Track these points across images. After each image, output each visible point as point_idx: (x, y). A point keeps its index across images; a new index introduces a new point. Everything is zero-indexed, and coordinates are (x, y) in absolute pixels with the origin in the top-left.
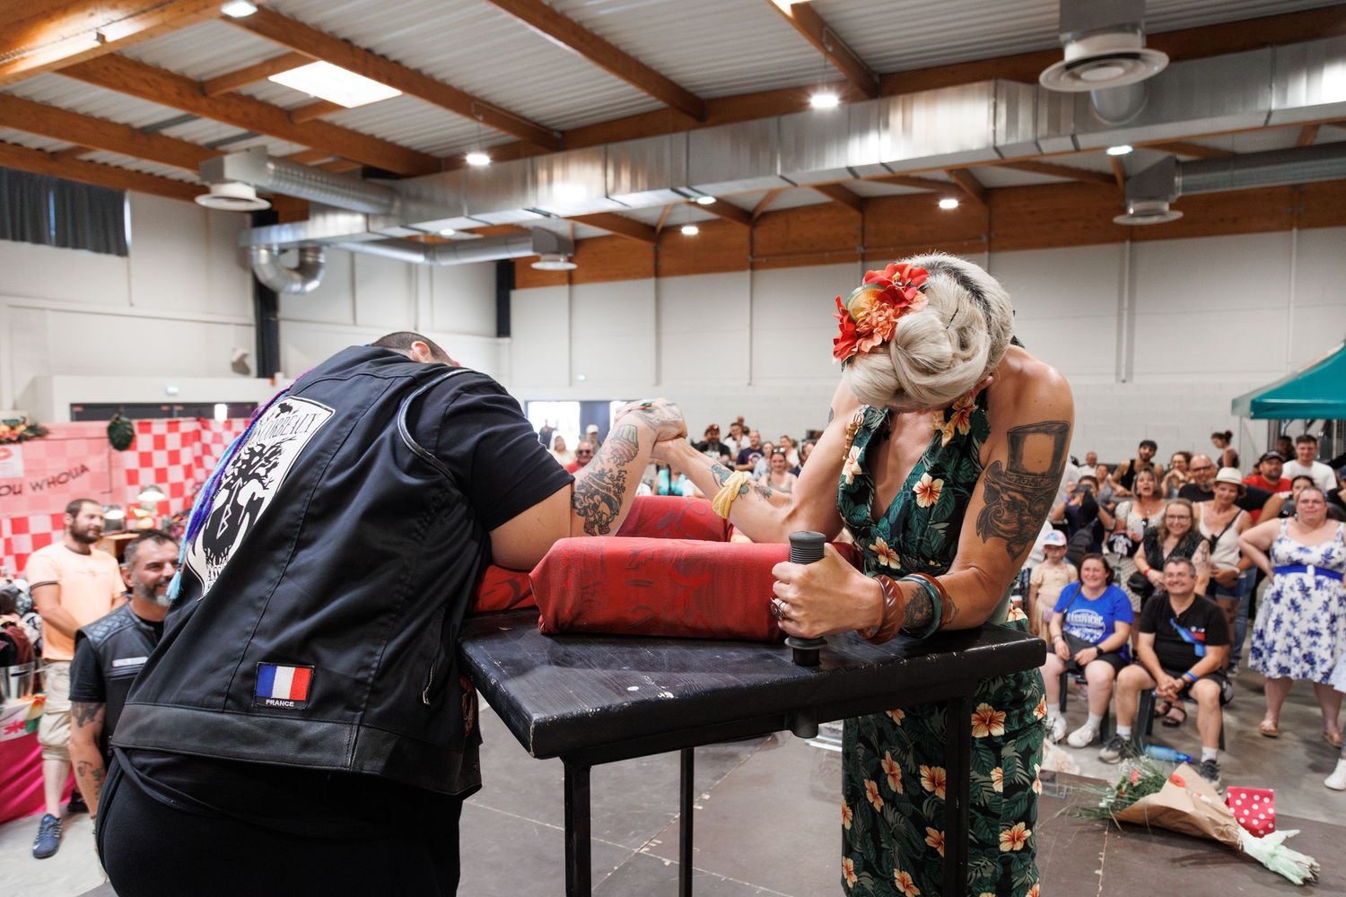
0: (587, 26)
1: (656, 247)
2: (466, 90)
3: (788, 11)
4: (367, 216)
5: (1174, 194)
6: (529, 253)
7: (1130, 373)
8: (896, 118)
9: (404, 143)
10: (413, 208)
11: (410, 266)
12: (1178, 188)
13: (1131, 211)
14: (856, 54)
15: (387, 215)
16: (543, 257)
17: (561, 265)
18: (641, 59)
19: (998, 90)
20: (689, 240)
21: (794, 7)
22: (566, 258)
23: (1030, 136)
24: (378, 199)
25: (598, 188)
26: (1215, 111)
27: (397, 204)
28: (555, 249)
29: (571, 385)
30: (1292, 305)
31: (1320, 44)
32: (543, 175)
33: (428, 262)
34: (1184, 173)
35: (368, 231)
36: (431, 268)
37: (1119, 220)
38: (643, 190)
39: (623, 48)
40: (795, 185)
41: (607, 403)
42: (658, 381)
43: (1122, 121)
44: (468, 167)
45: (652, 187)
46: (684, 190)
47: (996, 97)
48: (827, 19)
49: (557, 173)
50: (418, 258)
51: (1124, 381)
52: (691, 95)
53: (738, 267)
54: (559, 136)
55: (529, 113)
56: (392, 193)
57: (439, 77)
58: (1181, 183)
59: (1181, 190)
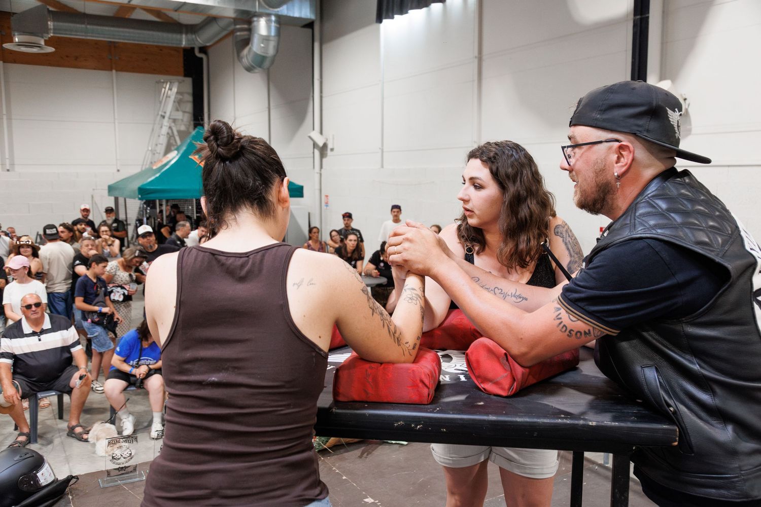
5: (48, 33)
7: (12, 164)
12: (51, 29)
13: (17, 40)
30: (116, 121)
34: (54, 21)
37: (7, 46)
51: (8, 170)
58: (52, 27)
59: (52, 31)
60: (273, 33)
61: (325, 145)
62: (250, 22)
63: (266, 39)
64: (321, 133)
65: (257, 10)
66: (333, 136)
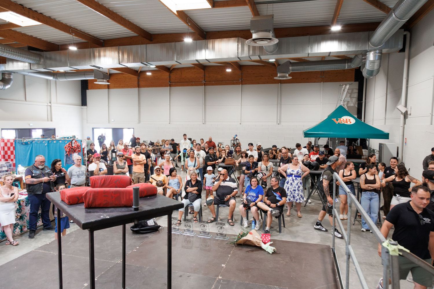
0: (110, 9)
1: (138, 78)
2: (68, 24)
3: (176, 13)
4: (30, 64)
6: (93, 78)
7: (280, 122)
8: (210, 46)
9: (45, 39)
10: (48, 62)
11: (47, 80)
13: (279, 75)
14: (198, 26)
15: (38, 64)
16: (98, 80)
17: (105, 83)
18: (130, 21)
19: (239, 40)
20: (149, 76)
21: (177, 11)
22: (106, 81)
23: (247, 55)
24: (34, 58)
25: (116, 61)
26: (295, 52)
27: (42, 60)
28: (102, 78)
29: (109, 123)
31: (321, 36)
32: (97, 54)
33: (54, 79)
34: (292, 66)
35: (31, 69)
36: (56, 81)
37: (275, 78)
38: (132, 63)
39: (123, 17)
40: (181, 64)
41: (122, 129)
42: (139, 122)
43: (272, 53)
44: (69, 50)
45: (134, 61)
46: (145, 63)
47: (238, 42)
48: (188, 15)
49: (102, 53)
50: (51, 78)
51: (279, 124)
52: (147, 32)
53: (166, 86)
54: (102, 41)
55: (91, 33)
56: (40, 56)
57: (57, 20)
58: (291, 69)
59: (291, 71)
60: (377, 59)
61: (406, 112)
62: (366, 55)
63: (373, 62)
64: (406, 106)
65: (367, 49)
66: (411, 107)
